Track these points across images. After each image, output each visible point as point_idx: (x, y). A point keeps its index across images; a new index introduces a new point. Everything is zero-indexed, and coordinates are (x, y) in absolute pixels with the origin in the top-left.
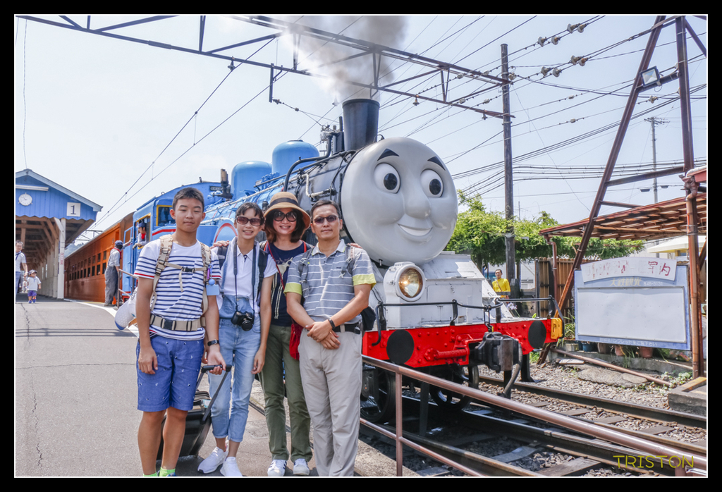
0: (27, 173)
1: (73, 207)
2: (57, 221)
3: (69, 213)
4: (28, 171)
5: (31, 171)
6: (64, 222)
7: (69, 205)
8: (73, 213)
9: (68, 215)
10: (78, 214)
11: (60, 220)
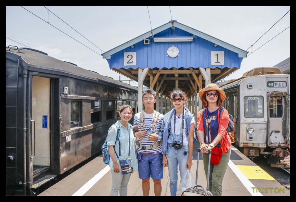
0: (173, 24)
1: (217, 55)
2: (202, 70)
3: (214, 62)
4: (172, 22)
5: (176, 21)
6: (209, 71)
7: (213, 53)
8: (218, 62)
9: (212, 64)
10: (222, 62)
11: (205, 69)
